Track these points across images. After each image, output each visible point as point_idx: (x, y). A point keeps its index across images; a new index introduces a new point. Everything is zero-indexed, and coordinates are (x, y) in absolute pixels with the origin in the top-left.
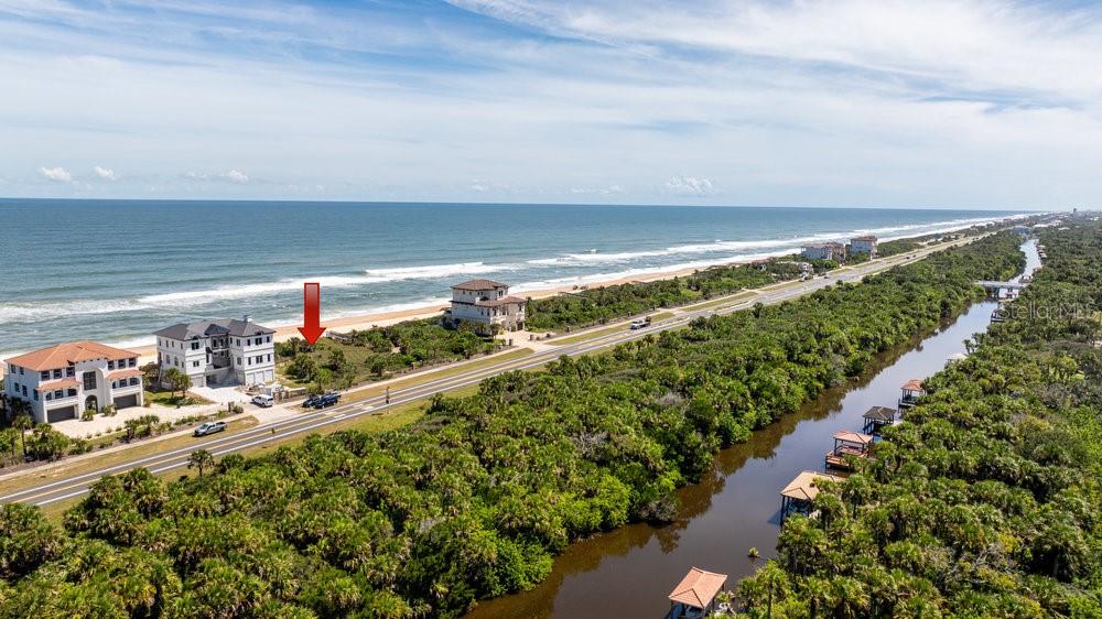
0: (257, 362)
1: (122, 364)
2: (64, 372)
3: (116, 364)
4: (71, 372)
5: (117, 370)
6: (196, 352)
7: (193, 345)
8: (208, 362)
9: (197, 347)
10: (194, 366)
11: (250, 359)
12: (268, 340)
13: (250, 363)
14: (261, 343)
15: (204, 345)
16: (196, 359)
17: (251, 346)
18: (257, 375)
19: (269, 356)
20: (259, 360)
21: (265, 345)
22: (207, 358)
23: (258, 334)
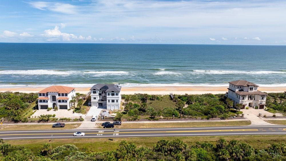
0: (112, 102)
1: (63, 95)
2: (45, 95)
3: (61, 95)
4: (47, 95)
5: (61, 97)
6: (95, 94)
7: (94, 92)
8: (100, 98)
9: (95, 93)
10: (94, 99)
11: (109, 100)
12: (117, 95)
13: (109, 102)
14: (114, 95)
15: (98, 93)
16: (95, 97)
17: (110, 96)
18: (111, 106)
19: (117, 100)
20: (113, 101)
21: (115, 96)
22: (100, 97)
23: (113, 92)
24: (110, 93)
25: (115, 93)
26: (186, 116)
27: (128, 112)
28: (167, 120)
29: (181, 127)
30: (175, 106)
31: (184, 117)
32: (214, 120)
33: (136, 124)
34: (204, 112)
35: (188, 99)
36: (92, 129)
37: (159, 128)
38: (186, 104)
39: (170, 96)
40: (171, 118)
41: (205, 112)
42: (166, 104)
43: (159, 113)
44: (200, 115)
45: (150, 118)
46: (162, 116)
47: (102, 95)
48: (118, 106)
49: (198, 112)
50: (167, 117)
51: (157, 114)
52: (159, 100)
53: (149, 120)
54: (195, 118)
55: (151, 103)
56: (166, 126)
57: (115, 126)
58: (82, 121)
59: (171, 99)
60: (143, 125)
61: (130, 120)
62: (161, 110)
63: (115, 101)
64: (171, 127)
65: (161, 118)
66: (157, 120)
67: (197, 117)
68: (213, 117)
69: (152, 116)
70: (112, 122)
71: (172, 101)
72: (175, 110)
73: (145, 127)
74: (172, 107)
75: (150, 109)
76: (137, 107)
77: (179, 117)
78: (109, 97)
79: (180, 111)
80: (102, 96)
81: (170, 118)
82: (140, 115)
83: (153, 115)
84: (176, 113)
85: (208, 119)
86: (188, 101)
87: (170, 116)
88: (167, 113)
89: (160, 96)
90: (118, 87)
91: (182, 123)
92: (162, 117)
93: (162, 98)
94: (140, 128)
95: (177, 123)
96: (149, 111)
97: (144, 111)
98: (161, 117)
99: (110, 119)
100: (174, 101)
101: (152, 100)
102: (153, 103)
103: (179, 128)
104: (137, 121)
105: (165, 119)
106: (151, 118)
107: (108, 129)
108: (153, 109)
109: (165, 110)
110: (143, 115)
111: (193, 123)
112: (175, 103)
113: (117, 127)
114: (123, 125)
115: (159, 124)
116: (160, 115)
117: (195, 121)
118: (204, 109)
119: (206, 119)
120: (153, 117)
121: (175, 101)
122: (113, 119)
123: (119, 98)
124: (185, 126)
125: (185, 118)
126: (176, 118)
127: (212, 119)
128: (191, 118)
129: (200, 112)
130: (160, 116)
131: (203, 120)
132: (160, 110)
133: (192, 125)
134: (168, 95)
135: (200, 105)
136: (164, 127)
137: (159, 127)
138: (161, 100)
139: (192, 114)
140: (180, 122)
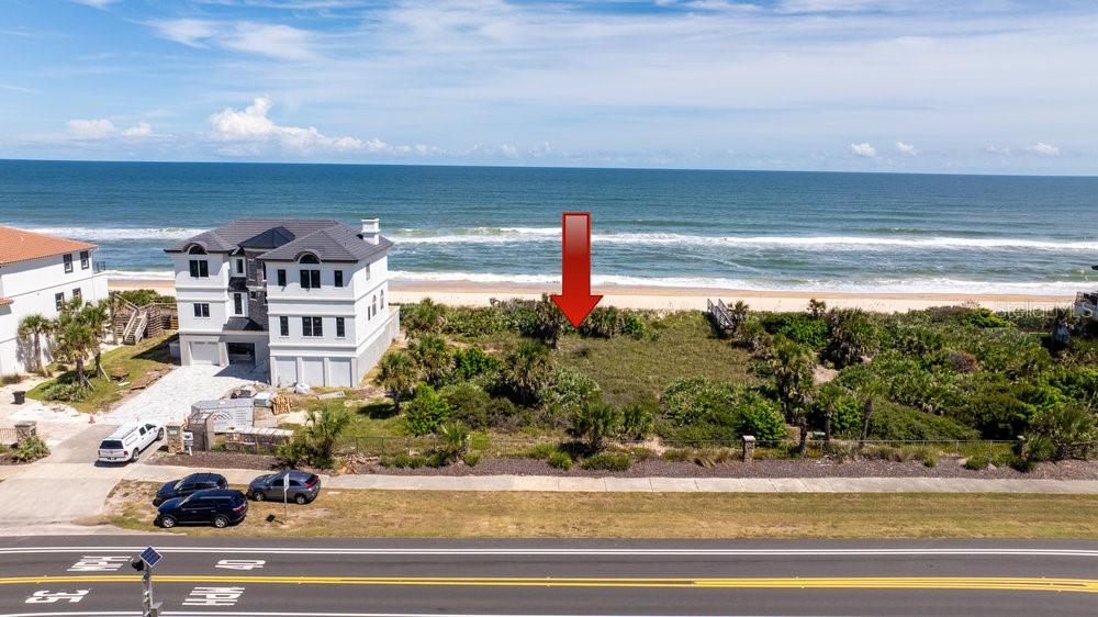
0: (306, 332)
7: (193, 263)
8: (238, 310)
9: (205, 273)
10: (197, 313)
11: (284, 321)
12: (339, 280)
13: (285, 331)
14: (317, 284)
15: (224, 271)
16: (201, 298)
17: (294, 289)
18: (302, 364)
19: (340, 322)
20: (312, 326)
21: (327, 291)
22: (238, 300)
23: (309, 259)
24: (293, 270)
25: (327, 272)
26: (843, 443)
27: (405, 405)
28: (700, 467)
29: (822, 530)
30: (750, 370)
31: (827, 449)
32: (1077, 476)
33: (447, 495)
34: (979, 416)
35: (829, 334)
36: (52, 531)
37: (631, 543)
38: (822, 360)
39: (710, 317)
40: (732, 451)
41: (986, 418)
42: (686, 363)
43: (633, 417)
44: (945, 438)
45: (564, 447)
46: (656, 439)
47: (252, 288)
48: (348, 360)
49: (924, 415)
50: (694, 443)
51: (621, 420)
52: (638, 337)
53: (557, 467)
54: (918, 457)
55: (584, 353)
56: (688, 526)
57: (256, 511)
58: (23, 460)
59: (719, 333)
60: (498, 505)
61: (401, 465)
62: (651, 396)
63: (329, 326)
64: (730, 529)
65: (645, 456)
66: (618, 468)
67: (931, 449)
68: (1056, 457)
69: (577, 434)
70: (239, 477)
71: (723, 347)
72: (757, 395)
73: (512, 530)
74: (732, 377)
75: (572, 388)
76: (480, 370)
77: (795, 452)
78: (286, 299)
79: (788, 401)
80: (254, 295)
81: (718, 451)
82: (490, 425)
83: (583, 424)
84: (765, 417)
85: (1022, 468)
86: (835, 345)
87: (717, 439)
88: (696, 415)
89: (646, 316)
90: (361, 237)
91: (823, 496)
92: (654, 445)
93: (656, 325)
94: (467, 532)
95: (781, 495)
96: (559, 397)
97: (526, 398)
98: (646, 445)
99: (250, 450)
100: (735, 345)
101: (596, 334)
102: (595, 355)
103: (803, 541)
104: (459, 473)
105: (682, 458)
106: (575, 450)
107: (183, 532)
108: (597, 388)
109: (679, 396)
110: (510, 431)
111: (912, 495)
112: (744, 355)
113: (270, 518)
114: (327, 507)
115: (634, 503)
116: (645, 430)
117: (925, 483)
118: (966, 395)
119: (1009, 470)
120: (585, 440)
121: (747, 346)
122: (273, 451)
123: (352, 302)
124: (854, 527)
125: (837, 456)
126: (770, 452)
127: (1050, 466)
128: (883, 455)
129: (937, 413)
130: (639, 438)
131: (985, 476)
132: (644, 398)
133: (915, 521)
134: (695, 312)
135: (926, 366)
136: (678, 533)
137: (626, 533)
138: (654, 339)
139: (885, 426)
140: (800, 485)
